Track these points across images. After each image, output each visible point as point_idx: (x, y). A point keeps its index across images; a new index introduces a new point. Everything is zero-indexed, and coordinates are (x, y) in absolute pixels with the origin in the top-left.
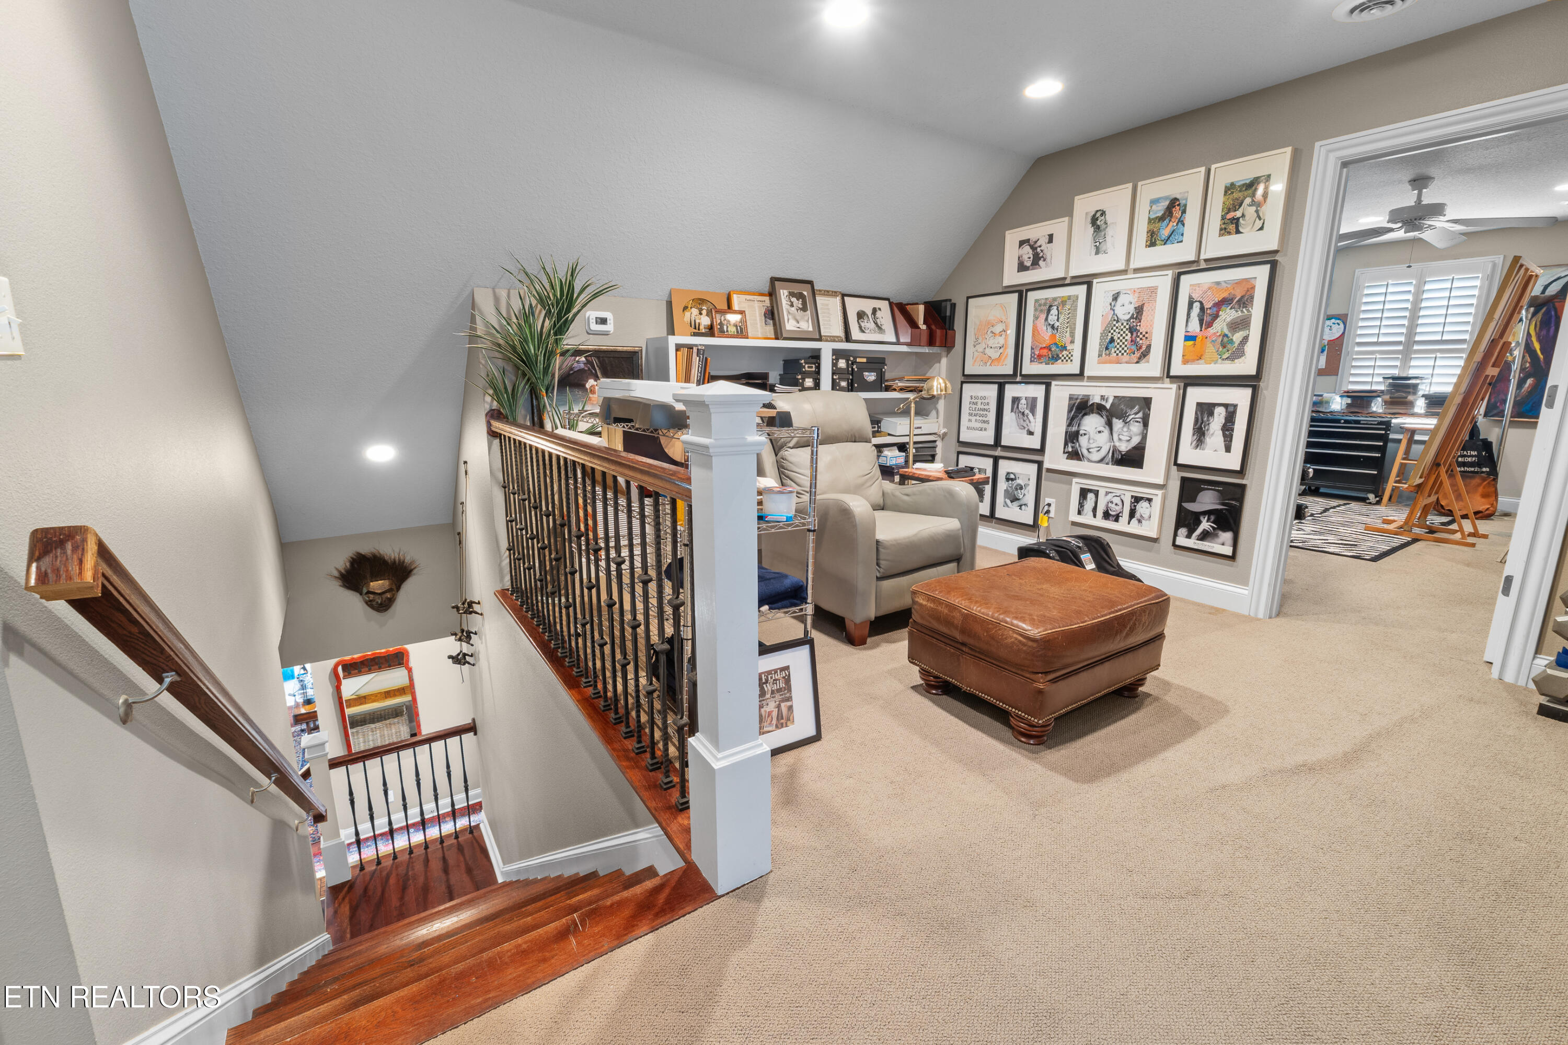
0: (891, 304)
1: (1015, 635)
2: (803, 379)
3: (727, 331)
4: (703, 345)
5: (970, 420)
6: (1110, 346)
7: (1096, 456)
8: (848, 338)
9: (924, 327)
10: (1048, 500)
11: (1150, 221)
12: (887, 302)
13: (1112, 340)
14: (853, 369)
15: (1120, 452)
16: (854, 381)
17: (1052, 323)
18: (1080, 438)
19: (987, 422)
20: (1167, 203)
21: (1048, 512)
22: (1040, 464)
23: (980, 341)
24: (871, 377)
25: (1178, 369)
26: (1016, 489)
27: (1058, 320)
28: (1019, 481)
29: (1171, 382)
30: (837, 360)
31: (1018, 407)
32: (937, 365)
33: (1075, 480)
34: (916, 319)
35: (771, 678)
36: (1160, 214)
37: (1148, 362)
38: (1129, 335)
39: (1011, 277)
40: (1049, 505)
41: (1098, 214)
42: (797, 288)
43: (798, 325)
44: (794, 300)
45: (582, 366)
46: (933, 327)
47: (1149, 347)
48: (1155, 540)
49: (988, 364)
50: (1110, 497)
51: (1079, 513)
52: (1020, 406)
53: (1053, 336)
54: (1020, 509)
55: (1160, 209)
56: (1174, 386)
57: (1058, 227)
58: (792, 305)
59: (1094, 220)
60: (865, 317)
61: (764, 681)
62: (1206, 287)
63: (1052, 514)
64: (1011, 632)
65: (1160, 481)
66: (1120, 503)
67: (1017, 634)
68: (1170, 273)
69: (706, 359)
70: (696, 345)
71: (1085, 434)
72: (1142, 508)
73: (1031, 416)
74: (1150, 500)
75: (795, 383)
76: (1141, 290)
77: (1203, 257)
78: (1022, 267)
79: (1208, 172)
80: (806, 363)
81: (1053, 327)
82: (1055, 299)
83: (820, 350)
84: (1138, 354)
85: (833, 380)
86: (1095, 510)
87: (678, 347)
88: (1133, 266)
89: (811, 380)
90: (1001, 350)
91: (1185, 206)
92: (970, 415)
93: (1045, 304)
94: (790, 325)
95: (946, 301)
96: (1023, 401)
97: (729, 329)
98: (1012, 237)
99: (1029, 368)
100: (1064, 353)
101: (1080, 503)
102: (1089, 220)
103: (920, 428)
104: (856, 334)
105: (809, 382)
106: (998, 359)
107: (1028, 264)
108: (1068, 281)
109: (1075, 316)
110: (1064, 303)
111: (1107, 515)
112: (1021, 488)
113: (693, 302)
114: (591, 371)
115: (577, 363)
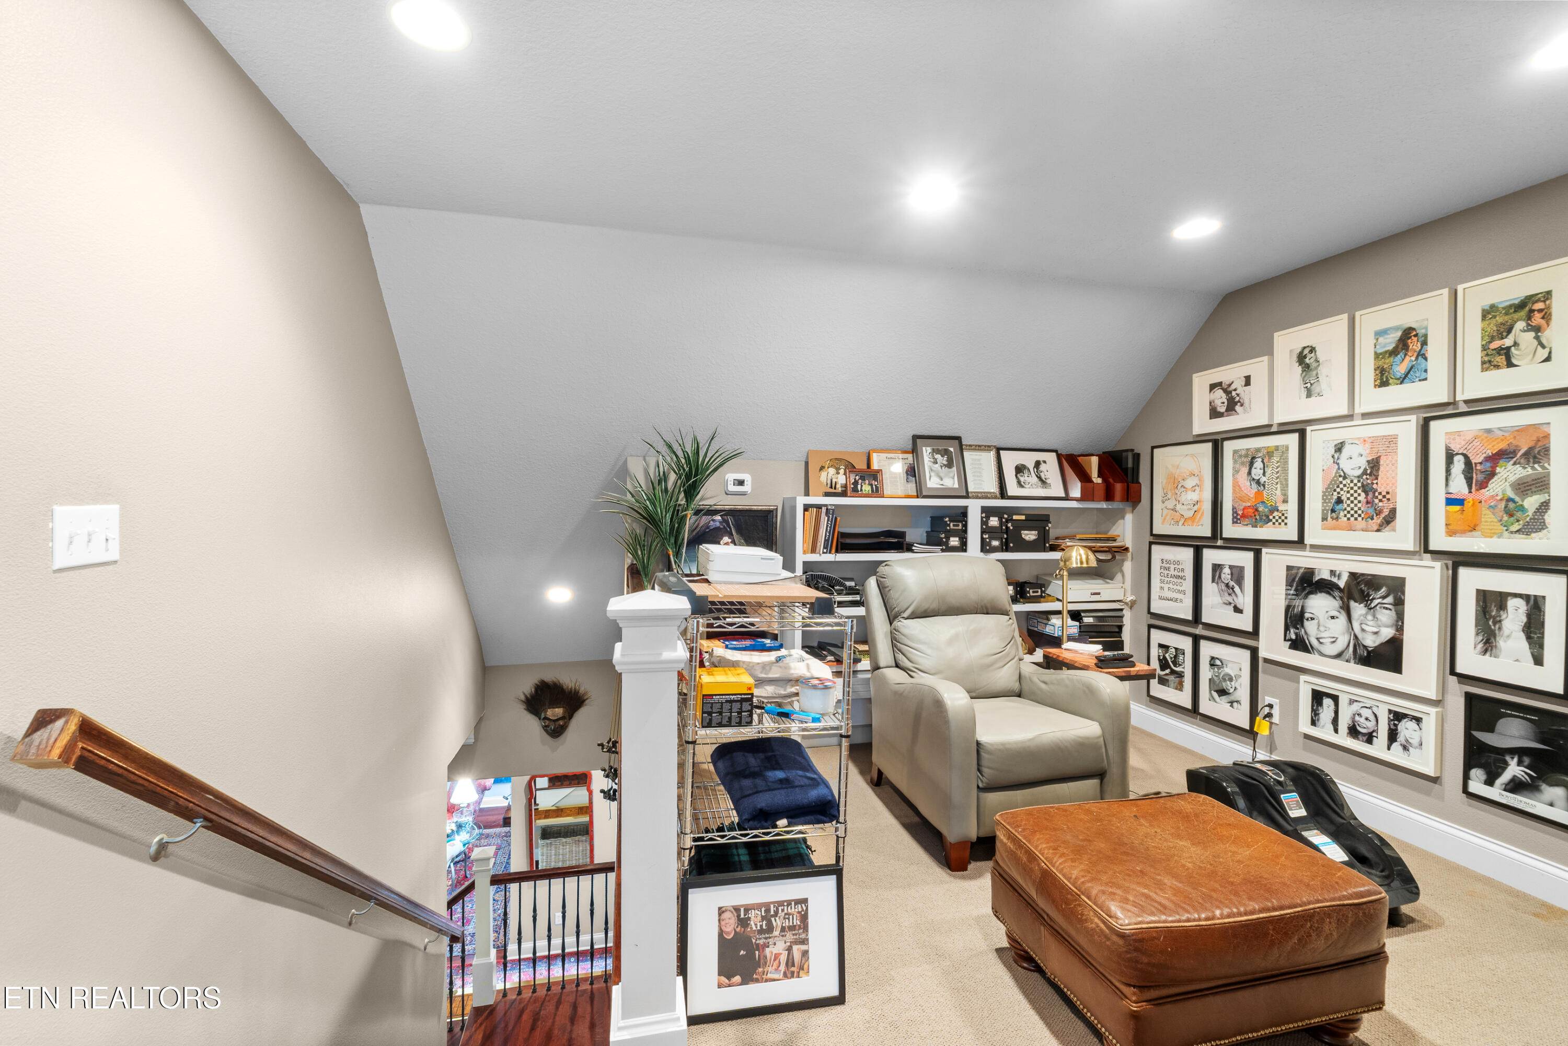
0: (1059, 457)
1: (1096, 920)
2: (948, 538)
3: (861, 490)
4: (833, 505)
5: (1162, 588)
6: (1338, 507)
7: (1334, 650)
8: (1003, 494)
9: (1099, 481)
10: (1268, 700)
11: (1377, 356)
12: (1054, 454)
13: (1339, 501)
14: (1007, 528)
15: (1365, 647)
16: (1009, 540)
17: (1257, 478)
18: (1306, 623)
19: (1184, 592)
20: (1399, 334)
21: (1269, 715)
22: (1254, 652)
23: (1169, 496)
24: (1030, 535)
25: (1439, 541)
26: (1225, 680)
27: (1264, 474)
28: (1227, 670)
29: (1434, 559)
30: (988, 518)
31: (1220, 577)
32: (1121, 522)
33: (1303, 678)
34: (1088, 471)
35: (783, 910)
36: (1390, 348)
37: (1394, 530)
38: (1363, 495)
39: (1202, 424)
40: (1271, 706)
41: (1306, 351)
42: (941, 445)
43: (941, 483)
44: (938, 456)
45: (718, 524)
46: (1111, 480)
47: (1393, 512)
48: (1435, 780)
49: (1181, 523)
50: (1356, 707)
51: (1313, 723)
52: (1223, 576)
53: (1259, 493)
54: (1232, 706)
55: (1390, 342)
56: (1438, 565)
57: (1256, 367)
58: (935, 462)
59: (1301, 358)
60: (1026, 471)
61: (772, 913)
62: (1469, 437)
63: (1276, 719)
64: (1092, 913)
65: (1432, 694)
66: (1372, 718)
67: (1099, 918)
68: (1413, 418)
69: (836, 519)
70: (826, 505)
71: (1312, 619)
72: (1406, 729)
73: (1237, 589)
74: (1418, 720)
75: (938, 543)
76: (1374, 440)
77: (1460, 397)
78: (1215, 414)
79: (1454, 295)
80: (951, 521)
81: (1258, 482)
82: (1258, 450)
83: (966, 507)
84: (1378, 520)
85: (983, 539)
86: (1335, 722)
87: (806, 508)
88: (1358, 410)
89: (957, 539)
90: (1196, 508)
91: (1426, 336)
92: (1162, 582)
93: (1246, 456)
94: (932, 483)
95: (1127, 451)
96: (1227, 570)
97: (863, 488)
98: (1200, 382)
99: (1230, 530)
100: (1276, 514)
101: (1313, 710)
102: (1295, 358)
103: (1099, 594)
104: (1012, 488)
105: (954, 541)
106: (1193, 518)
107: (1222, 409)
108: (1274, 429)
109: (1285, 470)
110: (1270, 454)
111: (1353, 731)
112: (1231, 680)
113: (828, 462)
114: (727, 529)
115: (711, 522)
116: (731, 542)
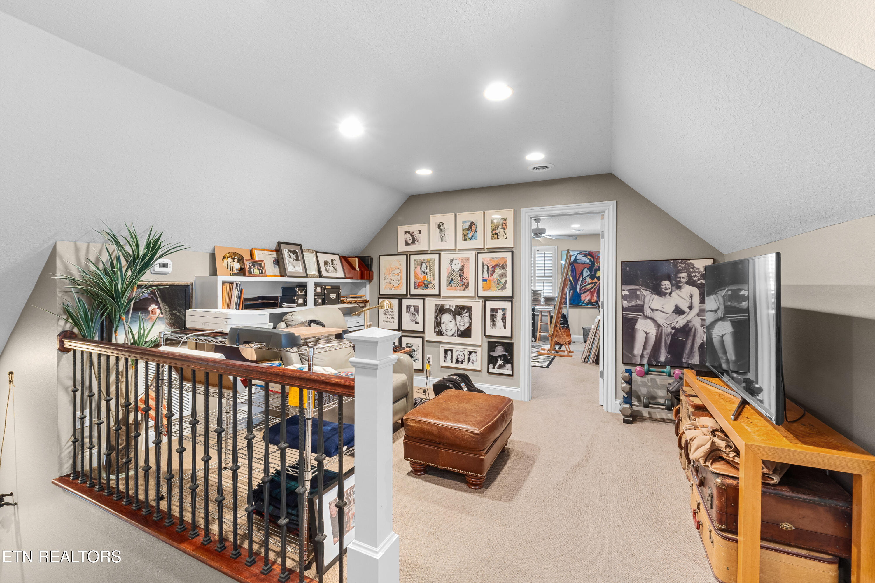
0: (340, 257)
1: (469, 434)
2: (298, 299)
3: (254, 272)
4: (240, 281)
5: (384, 317)
6: (452, 282)
7: (450, 333)
8: (320, 276)
9: (358, 270)
10: (428, 356)
11: (463, 230)
12: (338, 256)
13: (452, 280)
14: (324, 293)
15: (461, 331)
16: (325, 299)
17: (424, 271)
18: (442, 325)
19: (394, 318)
20: (469, 223)
21: (429, 362)
22: (423, 338)
23: (387, 277)
24: (333, 296)
25: (481, 293)
26: (412, 352)
27: (426, 269)
28: (413, 348)
29: (479, 299)
30: (316, 288)
31: (410, 310)
32: (364, 289)
33: (441, 345)
34: (354, 265)
36: (467, 227)
37: (469, 290)
38: (459, 278)
39: (402, 248)
40: (429, 358)
41: (441, 224)
42: (293, 248)
43: (295, 269)
44: (291, 254)
45: (147, 295)
46: (363, 269)
47: (468, 283)
48: (480, 371)
49: (393, 289)
50: (458, 352)
51: (445, 361)
52: (411, 310)
53: (424, 277)
54: (415, 362)
55: (467, 225)
56: (481, 301)
57: (423, 227)
58: (290, 258)
59: (439, 227)
60: (328, 264)
61: (349, 494)
62: (489, 259)
63: (431, 363)
65: (480, 344)
66: (463, 355)
68: (474, 252)
69: (242, 290)
70: (235, 282)
71: (444, 323)
72: (473, 356)
73: (416, 314)
74: (476, 352)
75: (292, 301)
76: (463, 259)
77: (486, 247)
78: (407, 244)
79: (484, 213)
80: (299, 290)
81: (424, 272)
82: (424, 260)
83: (307, 282)
84: (464, 287)
85: (315, 299)
86: (452, 359)
87: (224, 283)
88: (458, 248)
89: (302, 299)
90: (399, 282)
91: (477, 225)
92: (384, 314)
93: (419, 262)
94: (290, 269)
95: (368, 256)
96: (412, 308)
97: (255, 271)
98: (401, 229)
99: (414, 291)
100: (431, 284)
101: (444, 356)
102: (437, 226)
103: (358, 322)
104: (324, 274)
105: (301, 301)
106: (398, 287)
107: (410, 242)
108: (429, 252)
109: (434, 268)
110: (428, 262)
111: (457, 361)
112: (414, 351)
113: (228, 254)
114: (154, 299)
115: (141, 294)
116: (157, 308)
